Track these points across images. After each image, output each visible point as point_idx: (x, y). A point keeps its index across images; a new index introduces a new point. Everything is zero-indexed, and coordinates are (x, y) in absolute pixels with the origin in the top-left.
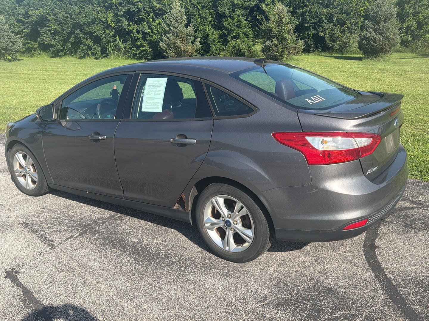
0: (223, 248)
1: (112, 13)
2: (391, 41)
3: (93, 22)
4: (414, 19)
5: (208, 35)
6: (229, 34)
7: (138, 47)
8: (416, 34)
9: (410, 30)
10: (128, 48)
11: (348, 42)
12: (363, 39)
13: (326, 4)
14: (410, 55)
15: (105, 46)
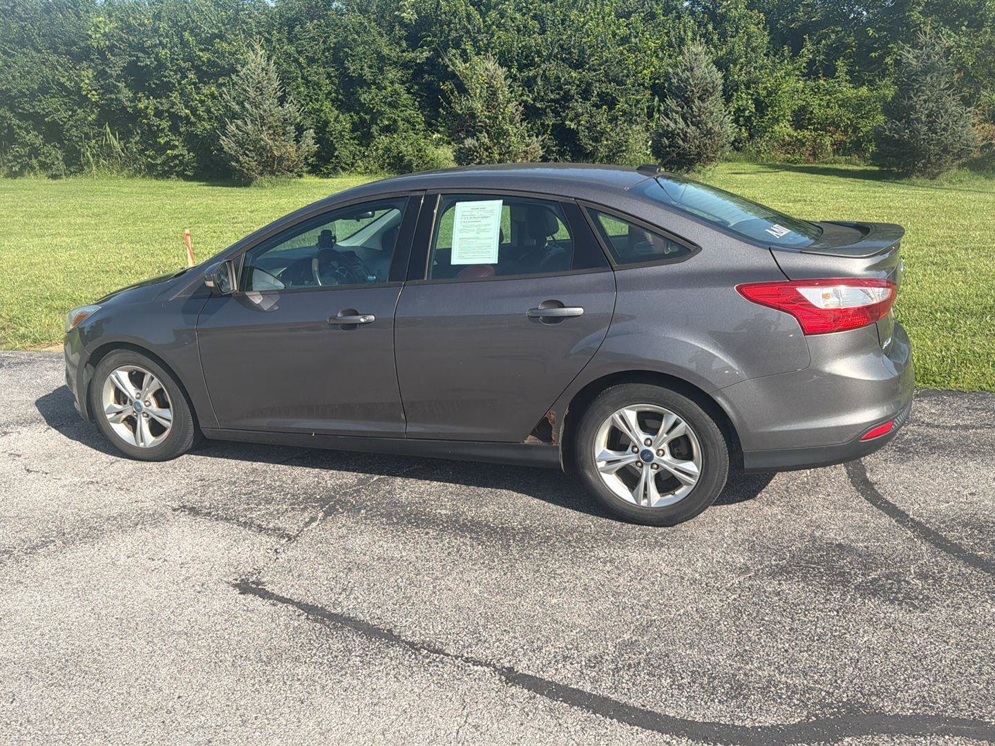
0: (635, 503)
1: (90, 71)
2: (716, 138)
3: (44, 90)
4: (749, 94)
5: (326, 123)
6: (374, 121)
7: (162, 149)
8: (754, 124)
9: (743, 116)
10: (135, 152)
11: (626, 142)
12: (661, 136)
13: (575, 61)
14: (747, 166)
15: (77, 146)
